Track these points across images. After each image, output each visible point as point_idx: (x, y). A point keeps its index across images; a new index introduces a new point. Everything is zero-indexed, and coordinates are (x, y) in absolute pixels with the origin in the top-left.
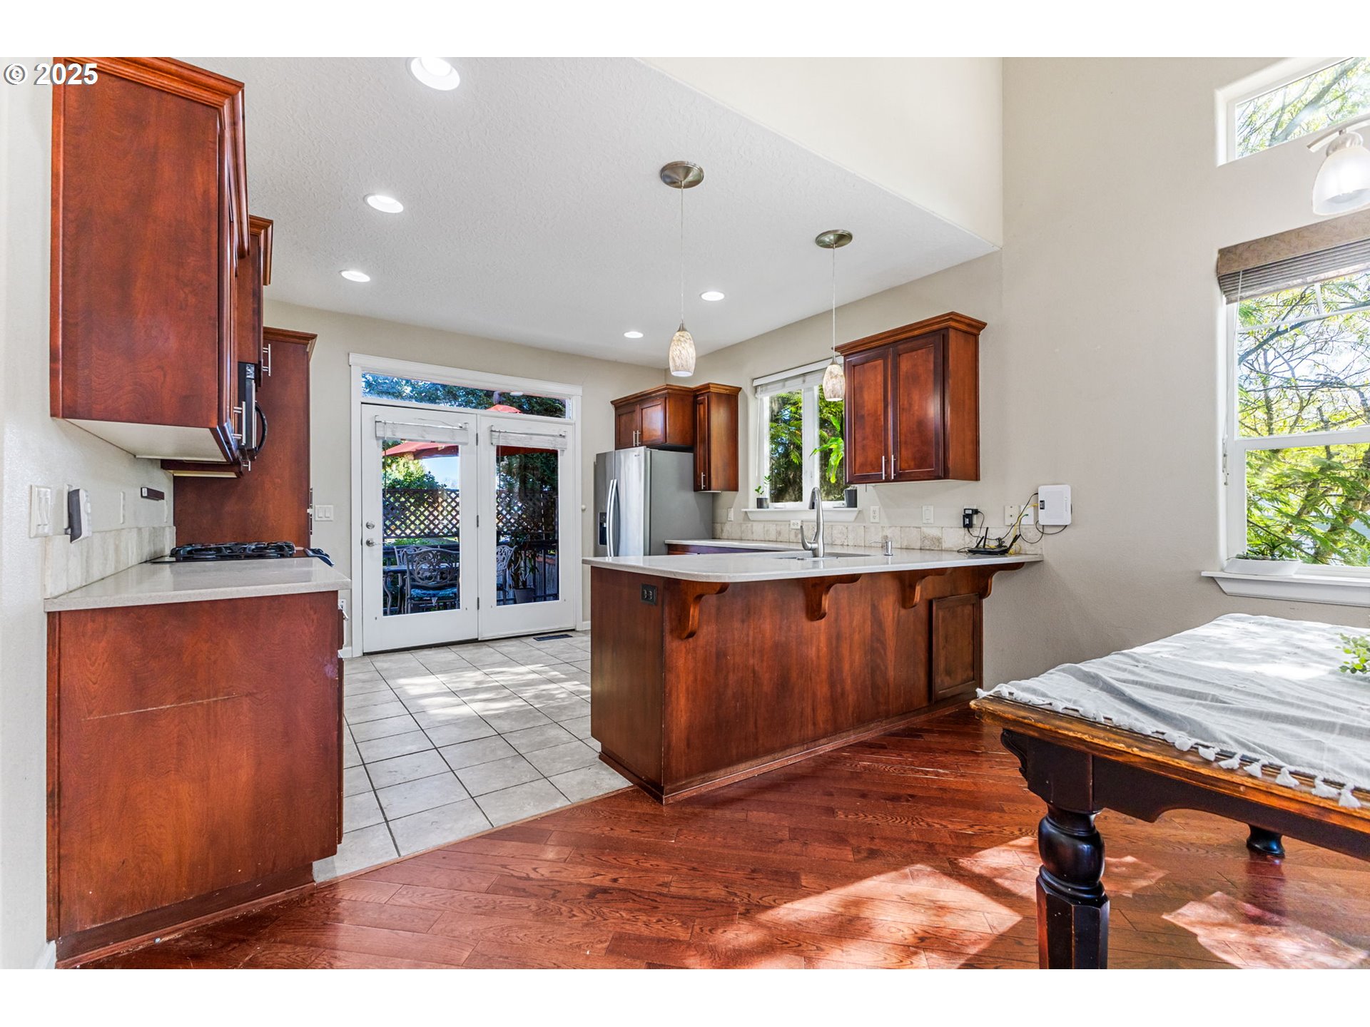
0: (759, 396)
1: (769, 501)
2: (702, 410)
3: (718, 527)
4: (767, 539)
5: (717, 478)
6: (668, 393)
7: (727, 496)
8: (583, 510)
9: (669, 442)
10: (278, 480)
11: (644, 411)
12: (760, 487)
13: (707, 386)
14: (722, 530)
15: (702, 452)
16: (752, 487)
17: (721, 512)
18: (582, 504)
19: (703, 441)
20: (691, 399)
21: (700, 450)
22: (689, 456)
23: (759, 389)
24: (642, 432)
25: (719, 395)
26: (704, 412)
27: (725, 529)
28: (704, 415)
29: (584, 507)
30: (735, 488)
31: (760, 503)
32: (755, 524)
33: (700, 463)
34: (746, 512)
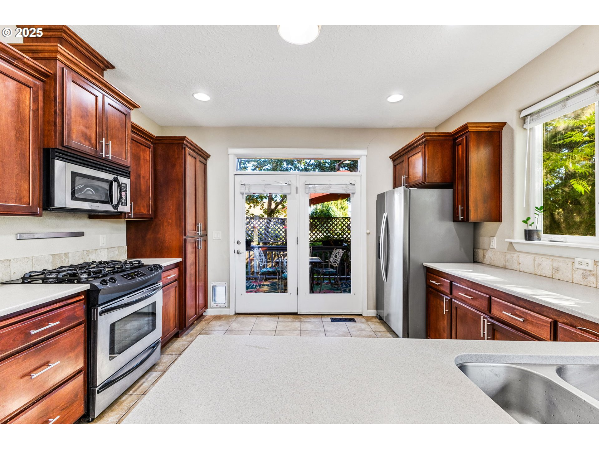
0: (528, 126)
1: (542, 233)
2: (460, 150)
3: (480, 252)
4: (539, 273)
5: (476, 210)
6: (426, 140)
7: (488, 226)
8: (368, 234)
9: (428, 181)
10: (170, 221)
11: (410, 159)
12: (528, 219)
13: (465, 127)
14: (484, 256)
15: (460, 188)
16: (519, 217)
17: (483, 240)
18: (367, 230)
19: (461, 177)
20: (451, 143)
21: (459, 187)
22: (448, 192)
23: (528, 120)
24: (408, 175)
25: (479, 134)
26: (463, 152)
27: (487, 256)
28: (463, 153)
29: (368, 231)
30: (498, 218)
31: (529, 235)
32: (521, 255)
33: (459, 197)
34: (511, 243)
